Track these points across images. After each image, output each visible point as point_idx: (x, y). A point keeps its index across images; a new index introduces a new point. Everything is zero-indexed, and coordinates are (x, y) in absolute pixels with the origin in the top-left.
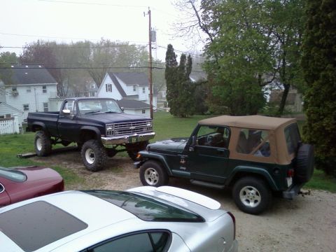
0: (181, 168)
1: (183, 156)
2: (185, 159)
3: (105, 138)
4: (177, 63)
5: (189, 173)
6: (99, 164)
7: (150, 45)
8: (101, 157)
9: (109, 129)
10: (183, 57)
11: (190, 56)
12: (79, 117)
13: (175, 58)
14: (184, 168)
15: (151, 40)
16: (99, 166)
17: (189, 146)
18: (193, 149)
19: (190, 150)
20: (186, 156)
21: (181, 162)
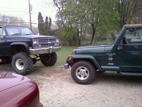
0: (109, 64)
1: (111, 55)
2: (113, 57)
3: (33, 50)
4: (43, 21)
5: (118, 67)
6: (28, 69)
7: (30, 12)
8: (29, 64)
9: (35, 43)
10: (47, 18)
11: (50, 17)
12: (8, 37)
13: (42, 18)
14: (112, 64)
15: (30, 10)
16: (28, 70)
17: (117, 46)
18: (122, 48)
19: (118, 49)
20: (114, 54)
21: (109, 59)
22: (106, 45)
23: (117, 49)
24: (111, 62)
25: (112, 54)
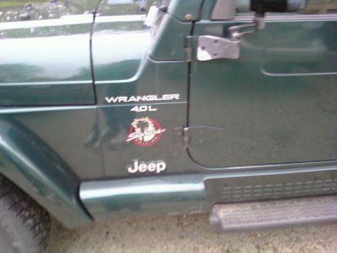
5: (196, 186)
14: (160, 166)
17: (194, 28)
18: (232, 47)
19: (203, 55)
20: (165, 97)
21: (136, 135)
22: (100, 19)
23: (194, 53)
24: (147, 152)
25: (153, 98)
